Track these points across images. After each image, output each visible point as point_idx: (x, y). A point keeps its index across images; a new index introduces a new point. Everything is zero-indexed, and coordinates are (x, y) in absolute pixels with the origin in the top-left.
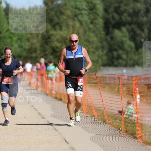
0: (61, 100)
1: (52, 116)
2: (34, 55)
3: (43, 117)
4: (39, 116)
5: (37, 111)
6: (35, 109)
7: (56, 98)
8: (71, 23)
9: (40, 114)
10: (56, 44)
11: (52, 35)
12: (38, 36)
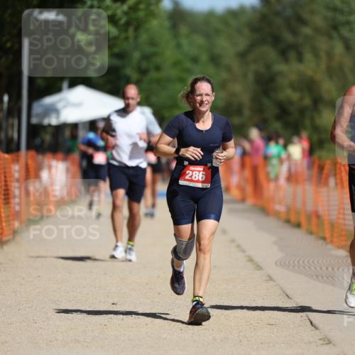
0: (298, 225)
1: (278, 264)
2: (236, 121)
3: (258, 266)
4: (249, 264)
5: (244, 251)
6: (238, 246)
7: (288, 221)
8: (323, 44)
9: (251, 260)
10: (289, 94)
11: (280, 73)
12: (245, 76)
